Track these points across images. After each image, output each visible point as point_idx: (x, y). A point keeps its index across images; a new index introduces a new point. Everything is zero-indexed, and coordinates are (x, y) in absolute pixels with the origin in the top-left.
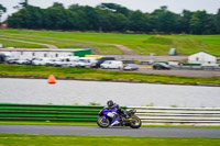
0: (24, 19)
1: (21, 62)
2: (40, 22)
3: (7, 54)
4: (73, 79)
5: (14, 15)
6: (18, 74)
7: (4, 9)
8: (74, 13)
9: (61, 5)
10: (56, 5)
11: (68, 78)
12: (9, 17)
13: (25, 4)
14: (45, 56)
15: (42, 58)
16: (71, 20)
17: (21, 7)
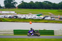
0: (23, 6)
1: (22, 18)
2: (27, 6)
3: (18, 16)
4: (37, 22)
5: (20, 5)
6: (21, 21)
7: (17, 3)
8: (36, 4)
9: (33, 2)
10: (31, 2)
11: (35, 22)
12: (18, 5)
13: (23, 2)
14: (29, 16)
15: (28, 17)
16: (36, 6)
17: (21, 3)
